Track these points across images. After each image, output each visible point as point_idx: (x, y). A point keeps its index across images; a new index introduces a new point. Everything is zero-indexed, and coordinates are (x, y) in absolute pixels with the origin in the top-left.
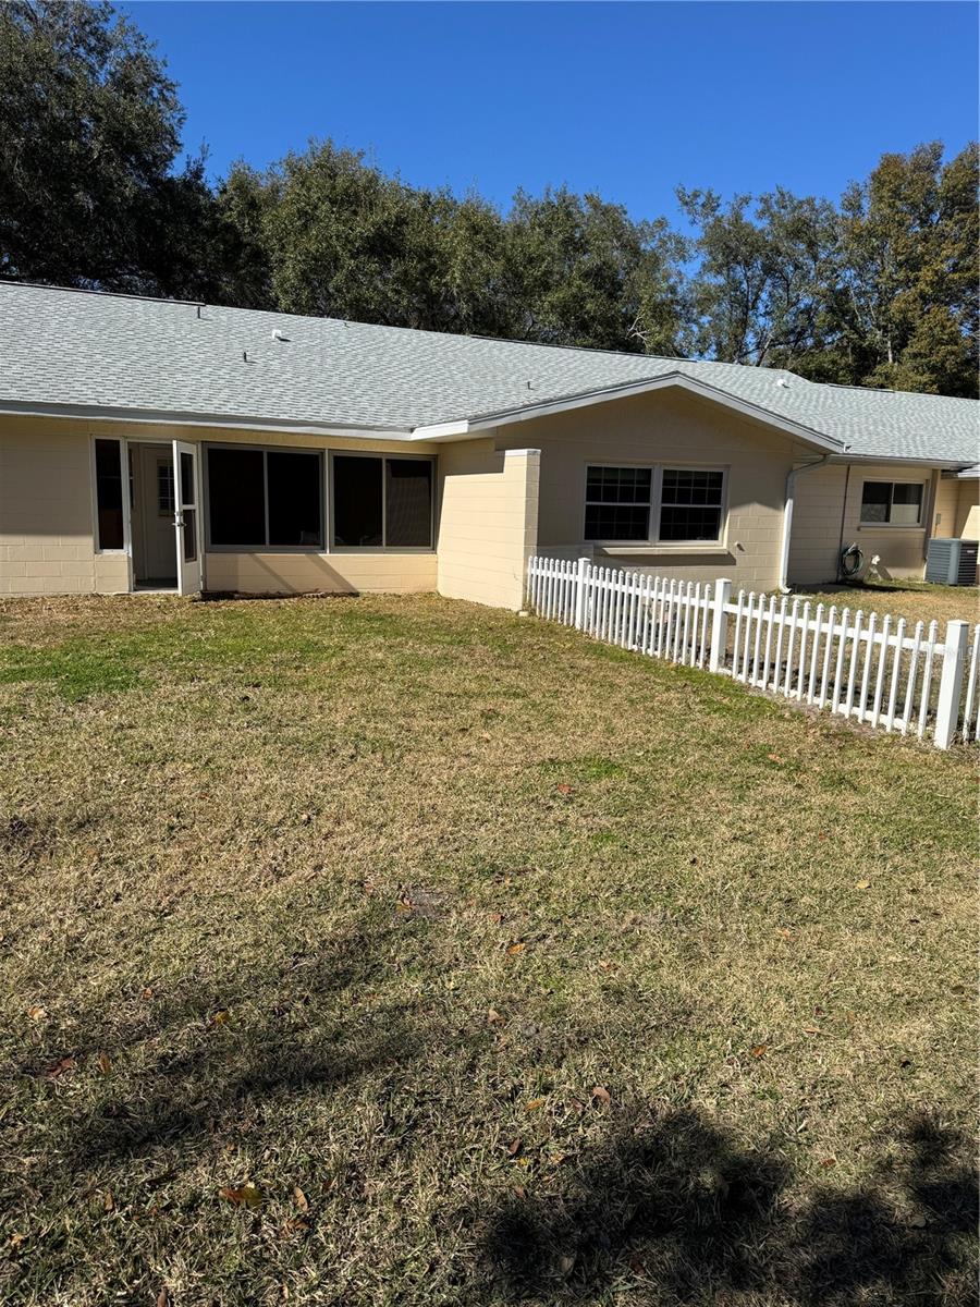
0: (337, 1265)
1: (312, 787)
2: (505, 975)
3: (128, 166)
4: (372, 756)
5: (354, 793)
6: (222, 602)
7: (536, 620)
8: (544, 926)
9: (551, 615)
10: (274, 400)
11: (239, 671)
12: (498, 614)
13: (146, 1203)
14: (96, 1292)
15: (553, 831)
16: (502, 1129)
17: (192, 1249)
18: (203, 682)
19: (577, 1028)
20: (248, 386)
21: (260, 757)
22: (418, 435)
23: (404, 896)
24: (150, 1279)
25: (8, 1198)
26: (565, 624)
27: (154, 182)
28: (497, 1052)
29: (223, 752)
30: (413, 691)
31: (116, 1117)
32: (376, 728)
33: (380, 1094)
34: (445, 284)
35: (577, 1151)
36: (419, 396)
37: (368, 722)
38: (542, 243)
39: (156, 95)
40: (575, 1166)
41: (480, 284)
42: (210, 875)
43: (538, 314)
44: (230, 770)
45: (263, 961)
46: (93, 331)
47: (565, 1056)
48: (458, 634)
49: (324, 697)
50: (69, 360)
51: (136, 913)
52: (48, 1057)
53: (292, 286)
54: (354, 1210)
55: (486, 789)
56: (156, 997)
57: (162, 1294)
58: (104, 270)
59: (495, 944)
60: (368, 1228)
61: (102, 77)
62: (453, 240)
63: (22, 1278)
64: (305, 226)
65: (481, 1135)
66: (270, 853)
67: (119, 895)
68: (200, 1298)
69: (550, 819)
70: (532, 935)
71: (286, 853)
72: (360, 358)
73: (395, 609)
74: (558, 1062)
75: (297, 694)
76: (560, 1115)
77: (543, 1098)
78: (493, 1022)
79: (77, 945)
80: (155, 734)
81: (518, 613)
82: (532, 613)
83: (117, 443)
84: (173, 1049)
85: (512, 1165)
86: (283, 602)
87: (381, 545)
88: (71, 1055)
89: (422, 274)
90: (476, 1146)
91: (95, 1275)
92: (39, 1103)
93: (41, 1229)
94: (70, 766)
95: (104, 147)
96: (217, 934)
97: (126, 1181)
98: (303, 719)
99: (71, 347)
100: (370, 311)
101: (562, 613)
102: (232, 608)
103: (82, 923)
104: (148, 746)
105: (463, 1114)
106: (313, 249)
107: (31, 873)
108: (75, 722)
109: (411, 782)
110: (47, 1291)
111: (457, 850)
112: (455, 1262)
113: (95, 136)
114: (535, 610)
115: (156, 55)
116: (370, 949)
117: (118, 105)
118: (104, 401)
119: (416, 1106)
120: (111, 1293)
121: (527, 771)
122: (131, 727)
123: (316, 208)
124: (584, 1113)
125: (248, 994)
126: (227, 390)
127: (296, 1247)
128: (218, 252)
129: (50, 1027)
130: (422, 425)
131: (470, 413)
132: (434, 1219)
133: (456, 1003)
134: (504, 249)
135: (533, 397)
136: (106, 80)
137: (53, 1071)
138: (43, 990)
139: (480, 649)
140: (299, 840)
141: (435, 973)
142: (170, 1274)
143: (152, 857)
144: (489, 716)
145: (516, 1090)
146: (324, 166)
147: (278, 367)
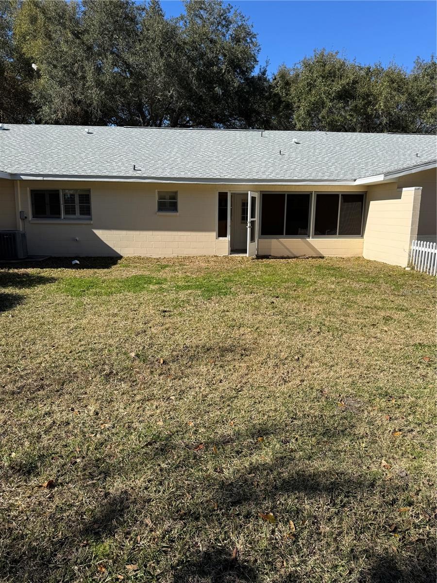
0: (307, 558)
1: (300, 344)
2: (391, 445)
3: (236, 73)
4: (328, 333)
5: (319, 350)
6: (264, 260)
7: (415, 272)
8: (412, 425)
9: (423, 270)
10: (291, 171)
11: (270, 290)
12: (394, 268)
13: (230, 511)
14: (210, 541)
15: (419, 380)
16: (386, 517)
17: (247, 534)
18: (256, 294)
19: (428, 478)
20: (281, 165)
21: (278, 329)
22: (358, 182)
23: (341, 400)
24: (231, 542)
25: (180, 495)
26: (431, 275)
27: (246, 79)
28: (386, 481)
29: (263, 325)
30: (349, 304)
31: (219, 472)
32: (330, 320)
33: (328, 488)
34: (375, 110)
35: (425, 537)
36: (359, 164)
37: (326, 317)
38: (428, 83)
39: (249, 41)
40: (424, 544)
41: (393, 107)
42: (256, 377)
43: (424, 119)
44: (265, 333)
45: (278, 418)
46: (219, 146)
47: (420, 490)
48: (372, 278)
49: (306, 304)
50: (210, 159)
51: (228, 389)
52: (194, 442)
53: (303, 118)
54: (315, 536)
55: (384, 354)
56: (235, 426)
57: (235, 549)
58: (224, 119)
59: (386, 430)
60: (321, 546)
61: (228, 37)
62: (381, 88)
63: (184, 528)
64: (310, 90)
65: (376, 518)
66: (282, 371)
67: (221, 380)
68: (250, 556)
69: (418, 373)
70: (406, 429)
71: (288, 372)
72: (332, 148)
73: (341, 265)
74: (417, 492)
75: (294, 302)
76: (416, 518)
77: (408, 508)
78: (384, 466)
79: (206, 399)
80: (237, 315)
81: (405, 268)
82: (413, 268)
83: (226, 193)
84: (241, 449)
85: (391, 536)
86: (289, 260)
87: (336, 234)
88: (202, 443)
89: (364, 106)
90: (373, 522)
91: (210, 534)
92: (191, 460)
93: (191, 510)
94: (205, 325)
95: (227, 67)
96: (259, 403)
97: (222, 499)
98: (297, 313)
99: (211, 154)
100: (337, 126)
101: (429, 269)
102: (268, 263)
103: (208, 389)
104: (234, 320)
105: (368, 506)
106: (313, 100)
107: (190, 367)
108: (207, 308)
109: (346, 348)
110: (193, 535)
111: (368, 382)
112: (361, 573)
113: (224, 63)
114: (414, 267)
115: (249, 23)
116: (325, 422)
117: (233, 48)
118: (223, 176)
119: (345, 497)
120: (216, 543)
121: (406, 348)
122: (228, 311)
123: (315, 81)
124: (429, 520)
125: (272, 431)
126: (272, 168)
127: (289, 546)
128: (271, 106)
129: (196, 430)
130: (360, 178)
131: (385, 171)
132: (352, 550)
133: (366, 454)
134: (407, 89)
135: (419, 161)
136: (229, 39)
137: (196, 448)
138: (193, 415)
139: (384, 286)
140: (294, 367)
141: (356, 438)
142: (238, 542)
143: (234, 366)
144: (387, 319)
145: (394, 501)
146: (320, 62)
147: (294, 156)
